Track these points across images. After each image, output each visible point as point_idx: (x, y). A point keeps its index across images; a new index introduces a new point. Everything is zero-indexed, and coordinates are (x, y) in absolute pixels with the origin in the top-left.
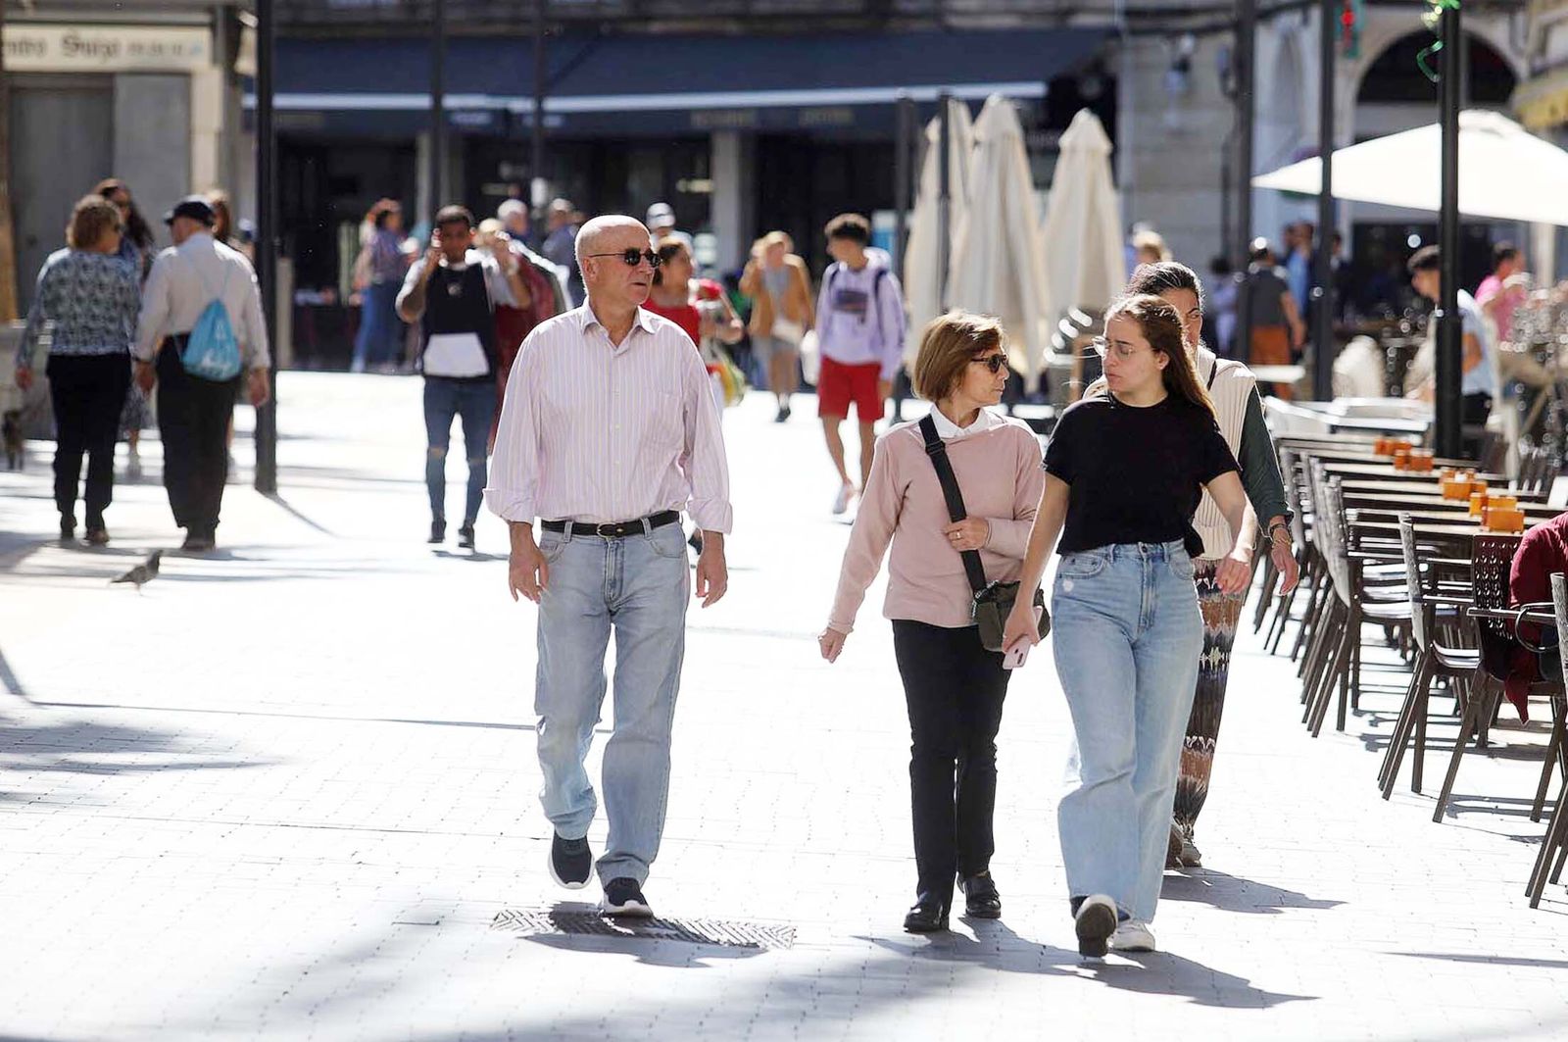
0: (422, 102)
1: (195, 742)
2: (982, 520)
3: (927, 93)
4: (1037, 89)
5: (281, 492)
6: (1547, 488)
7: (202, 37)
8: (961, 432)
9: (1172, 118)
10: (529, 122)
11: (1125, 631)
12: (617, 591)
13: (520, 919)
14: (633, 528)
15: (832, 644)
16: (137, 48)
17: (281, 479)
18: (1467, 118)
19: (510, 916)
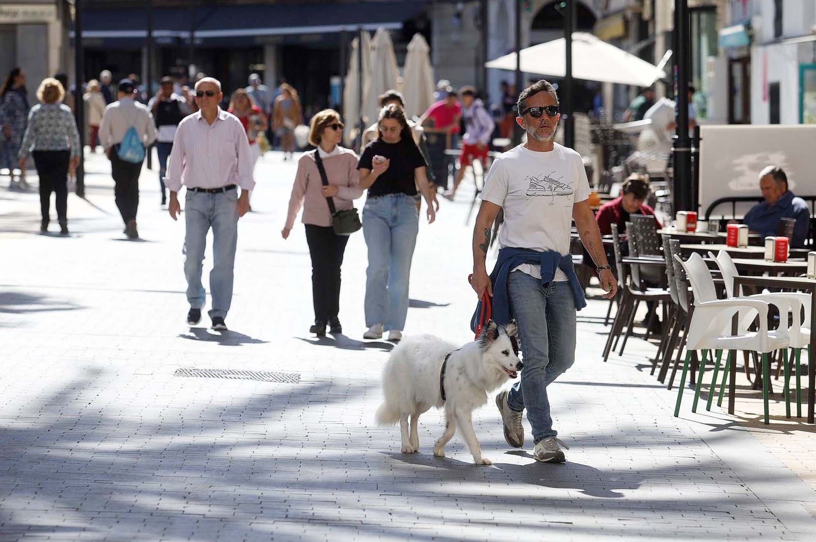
0: (143, 34)
1: (52, 300)
2: (336, 186)
3: (352, 28)
4: (398, 26)
5: (87, 196)
6: (610, 188)
7: (52, 9)
8: (328, 155)
9: (454, 37)
10: (188, 42)
11: (387, 222)
12: (212, 213)
13: (186, 372)
14: (219, 190)
15: (286, 233)
16: (25, 13)
17: (87, 191)
18: (576, 36)
19: (182, 371)
